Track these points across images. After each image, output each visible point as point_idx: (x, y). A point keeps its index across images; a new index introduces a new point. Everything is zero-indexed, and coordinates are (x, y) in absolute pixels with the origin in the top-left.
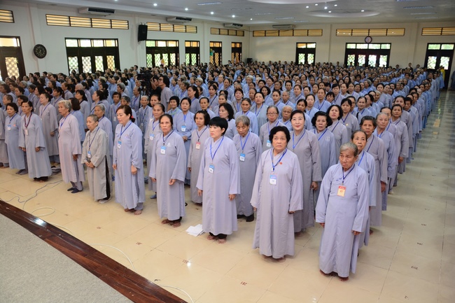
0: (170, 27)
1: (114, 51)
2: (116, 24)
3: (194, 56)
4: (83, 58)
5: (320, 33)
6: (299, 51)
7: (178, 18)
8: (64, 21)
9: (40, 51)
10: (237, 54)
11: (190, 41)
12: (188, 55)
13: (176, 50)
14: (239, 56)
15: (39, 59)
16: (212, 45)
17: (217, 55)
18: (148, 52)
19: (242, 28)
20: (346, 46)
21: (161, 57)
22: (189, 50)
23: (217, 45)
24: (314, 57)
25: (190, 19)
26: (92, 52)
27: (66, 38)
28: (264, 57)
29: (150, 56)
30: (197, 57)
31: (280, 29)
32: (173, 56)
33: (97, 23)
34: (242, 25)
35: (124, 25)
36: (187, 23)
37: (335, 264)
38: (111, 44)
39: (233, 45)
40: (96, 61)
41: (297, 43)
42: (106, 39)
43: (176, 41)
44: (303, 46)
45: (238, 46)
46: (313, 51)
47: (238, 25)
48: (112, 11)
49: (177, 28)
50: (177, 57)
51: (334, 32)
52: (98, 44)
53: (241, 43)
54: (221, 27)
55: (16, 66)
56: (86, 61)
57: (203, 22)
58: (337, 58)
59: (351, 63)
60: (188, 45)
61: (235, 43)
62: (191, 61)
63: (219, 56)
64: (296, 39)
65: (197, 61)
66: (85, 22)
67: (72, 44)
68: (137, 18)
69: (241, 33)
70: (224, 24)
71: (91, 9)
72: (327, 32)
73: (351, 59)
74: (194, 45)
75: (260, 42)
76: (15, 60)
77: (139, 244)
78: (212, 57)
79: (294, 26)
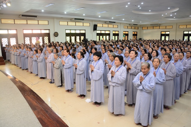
0: (107, 26)
1: (84, 35)
2: (85, 24)
3: (116, 37)
4: (72, 37)
5: (171, 27)
6: (162, 35)
7: (109, 22)
8: (66, 23)
9: (56, 34)
10: (135, 37)
11: (115, 31)
12: (114, 37)
13: (109, 34)
14: (136, 37)
15: (55, 37)
16: (124, 33)
17: (126, 37)
18: (97, 35)
19: (137, 26)
20: (184, 32)
21: (103, 37)
22: (114, 35)
23: (127, 33)
24: (169, 37)
25: (115, 22)
26: (75, 35)
27: (66, 30)
28: (147, 38)
29: (98, 37)
30: (118, 37)
31: (153, 26)
32: (108, 37)
33: (78, 24)
34: (137, 25)
35: (88, 24)
36: (114, 24)
37: (140, 119)
38: (83, 32)
39: (133, 33)
40: (77, 38)
41: (161, 32)
42: (81, 30)
43: (109, 31)
44: (164, 33)
45: (136, 33)
46: (168, 35)
47: (136, 25)
48: (83, 20)
49: (110, 26)
50: (109, 37)
51: (178, 26)
52: (78, 32)
53: (137, 32)
54: (128, 25)
55: (48, 40)
56: (73, 38)
57: (121, 23)
58: (179, 38)
59: (186, 40)
60: (114, 32)
61: (134, 32)
62: (115, 39)
63: (127, 37)
64: (161, 30)
65: (118, 39)
66: (73, 24)
67: (68, 32)
68: (93, 22)
69: (137, 28)
70: (130, 24)
71: (75, 19)
72: (174, 27)
73: (186, 38)
74: (117, 32)
75: (145, 31)
76: (47, 38)
77: (65, 103)
78: (124, 37)
79: (160, 25)
